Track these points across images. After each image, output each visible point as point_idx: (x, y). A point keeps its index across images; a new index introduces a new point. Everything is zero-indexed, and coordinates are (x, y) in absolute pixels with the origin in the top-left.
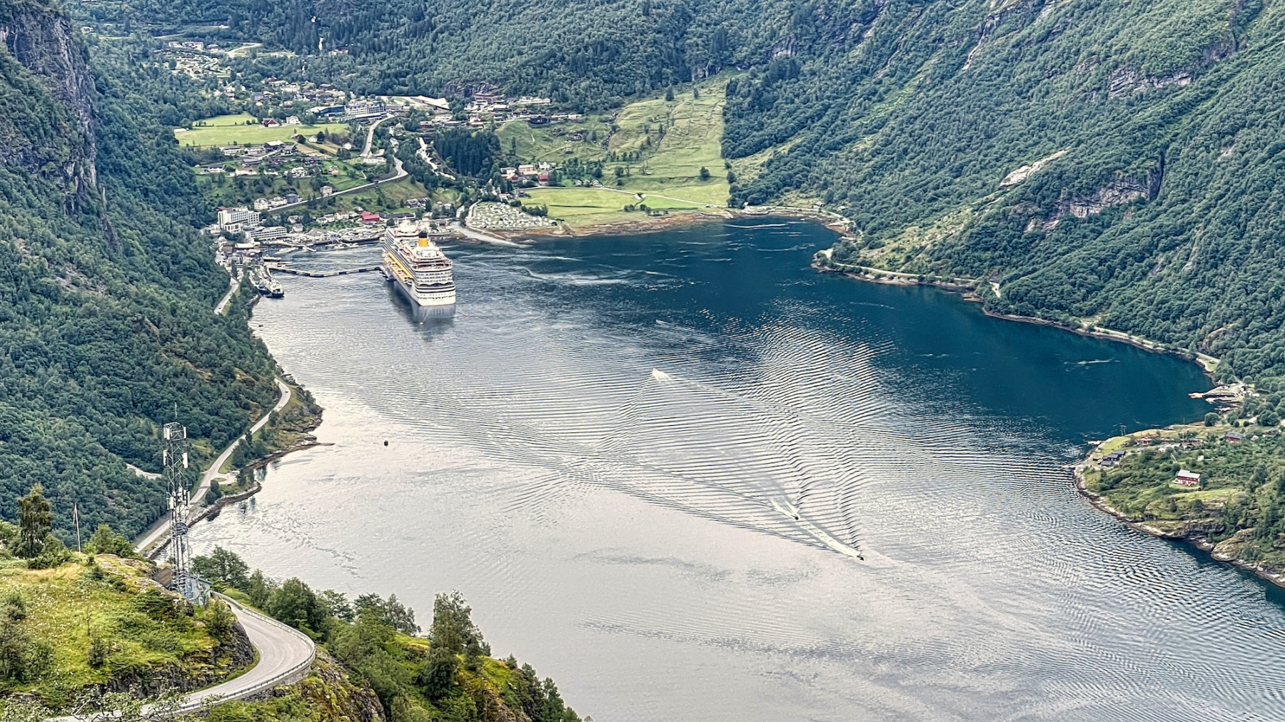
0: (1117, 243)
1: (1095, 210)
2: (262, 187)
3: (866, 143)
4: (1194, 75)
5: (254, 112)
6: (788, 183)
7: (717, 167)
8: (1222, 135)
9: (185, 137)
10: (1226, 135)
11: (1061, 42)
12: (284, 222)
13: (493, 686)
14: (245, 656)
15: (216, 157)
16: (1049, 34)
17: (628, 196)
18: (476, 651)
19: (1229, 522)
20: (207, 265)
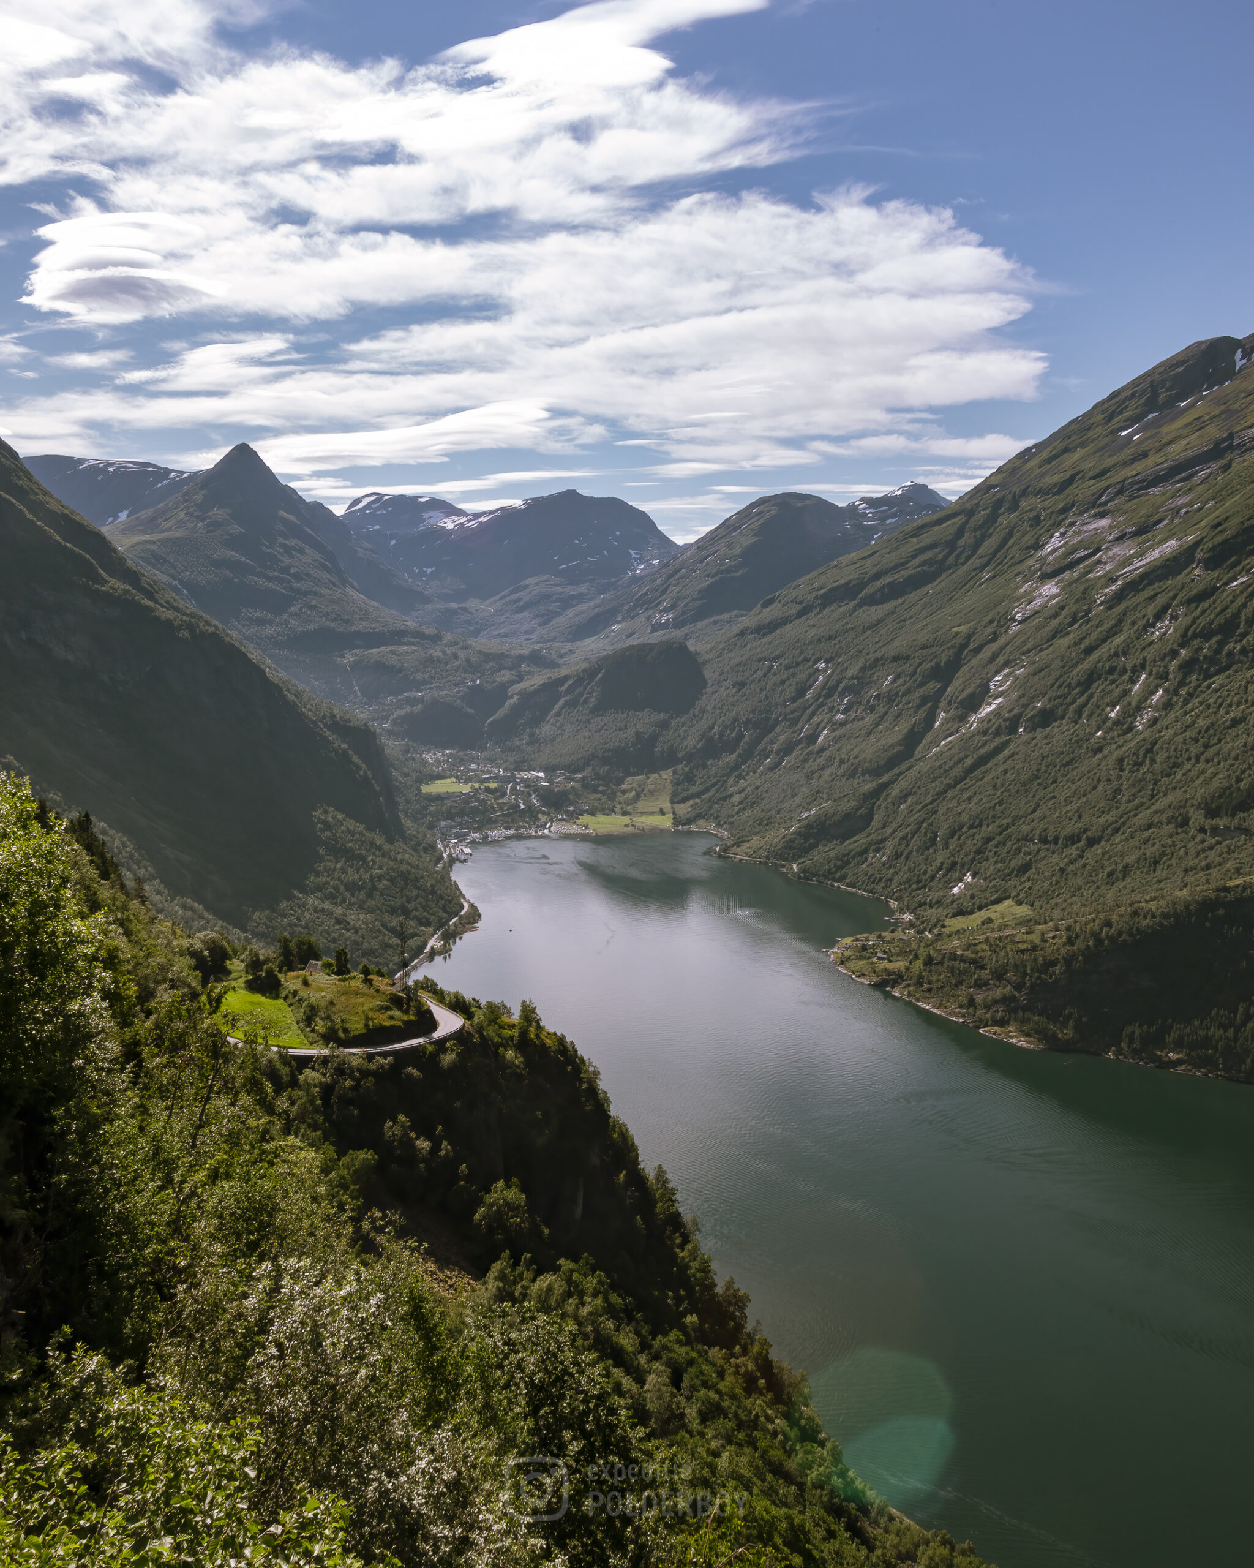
0: (851, 847)
2: (460, 812)
3: (736, 799)
5: (457, 777)
6: (699, 816)
7: (667, 806)
8: (901, 798)
9: (426, 789)
10: (904, 797)
11: (827, 754)
13: (546, 1041)
14: (433, 1023)
15: (439, 798)
16: (822, 750)
17: (626, 820)
18: (539, 1028)
19: (901, 978)
20: (433, 847)
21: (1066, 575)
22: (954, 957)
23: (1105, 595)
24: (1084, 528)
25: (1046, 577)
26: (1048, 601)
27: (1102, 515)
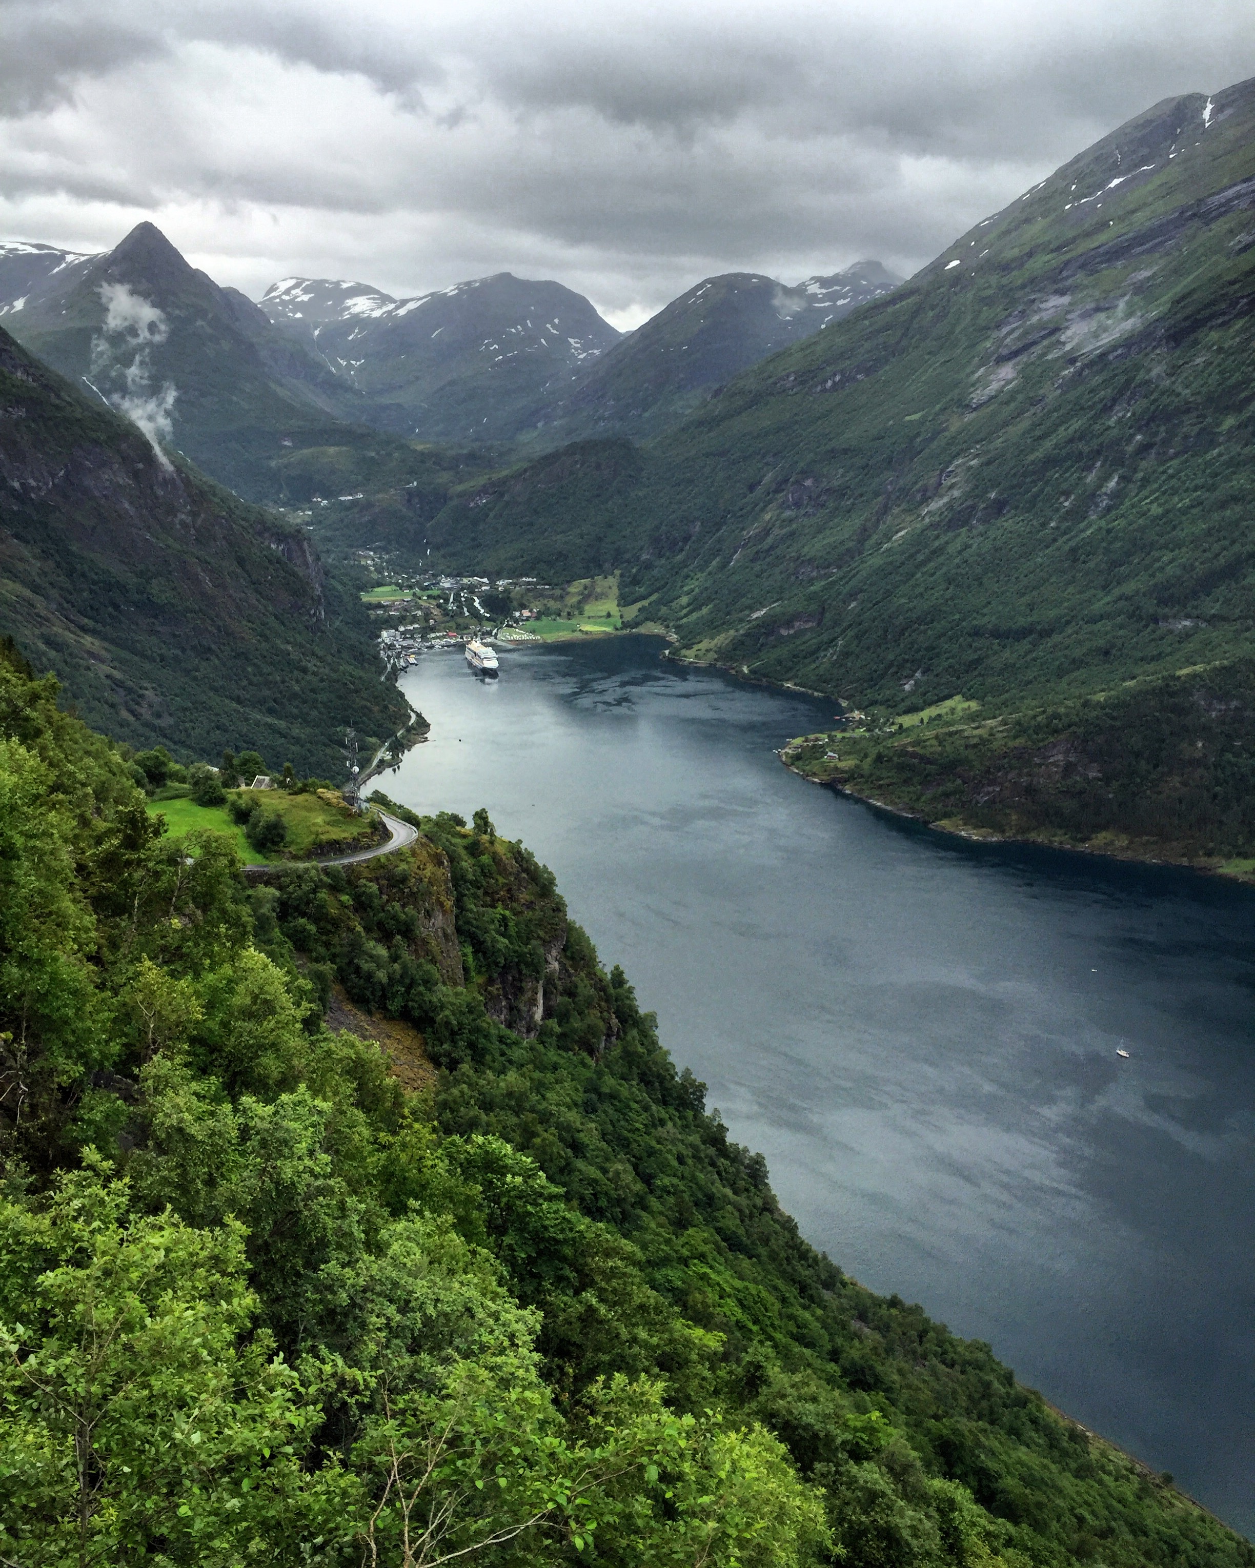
0: (802, 647)
1: (792, 632)
2: (402, 620)
3: (684, 600)
4: (839, 567)
5: (397, 584)
6: (647, 619)
7: (615, 611)
8: (851, 596)
9: (365, 598)
10: (853, 596)
11: (778, 551)
12: (412, 638)
13: (500, 849)
14: (387, 835)
15: (379, 606)
16: (772, 548)
17: (573, 625)
18: (493, 836)
19: (852, 776)
20: (376, 657)
21: (1023, 358)
22: (903, 753)
23: (1063, 378)
24: (1043, 306)
25: (1001, 360)
26: (1004, 386)
27: (1061, 293)
